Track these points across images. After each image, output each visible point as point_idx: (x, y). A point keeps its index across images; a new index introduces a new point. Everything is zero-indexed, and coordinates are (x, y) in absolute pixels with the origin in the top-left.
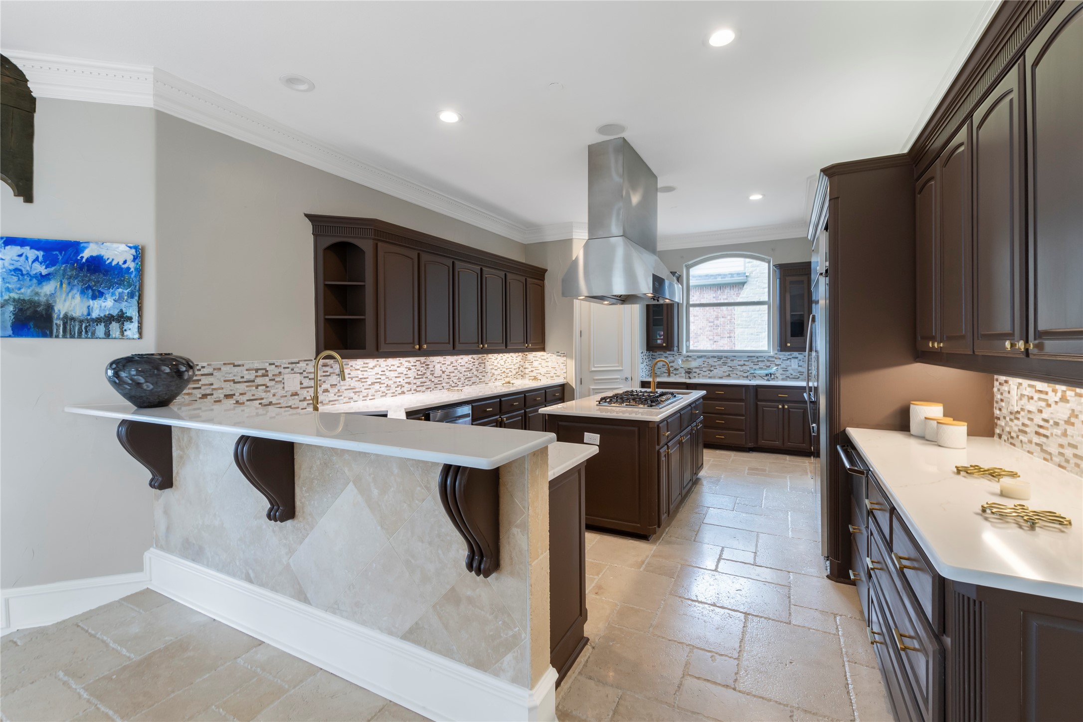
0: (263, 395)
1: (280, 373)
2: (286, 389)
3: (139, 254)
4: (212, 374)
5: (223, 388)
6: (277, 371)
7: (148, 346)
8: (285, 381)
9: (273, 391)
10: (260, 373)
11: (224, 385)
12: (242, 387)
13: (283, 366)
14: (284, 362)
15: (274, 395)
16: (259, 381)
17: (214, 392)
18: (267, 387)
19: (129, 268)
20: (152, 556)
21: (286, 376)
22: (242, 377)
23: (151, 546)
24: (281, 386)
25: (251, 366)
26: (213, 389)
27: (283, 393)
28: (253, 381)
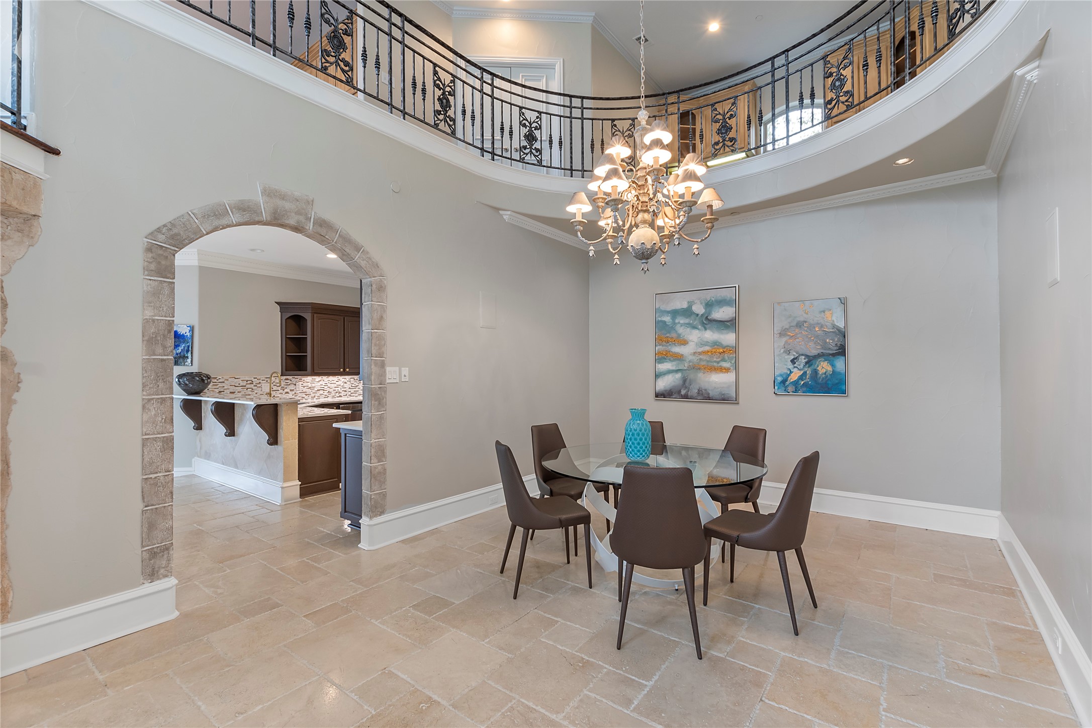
0: (250, 393)
1: (260, 383)
2: (263, 391)
3: (192, 329)
4: (224, 382)
5: (229, 389)
6: (258, 382)
7: (194, 369)
8: (263, 387)
9: (256, 392)
10: (249, 382)
11: (229, 387)
12: (239, 389)
13: (261, 379)
14: (263, 377)
15: (256, 394)
16: (248, 386)
17: (225, 390)
18: (253, 389)
19: (187, 336)
20: (196, 460)
21: (263, 384)
22: (239, 384)
23: (195, 456)
24: (260, 389)
25: (244, 379)
26: (224, 389)
27: (262, 393)
28: (245, 386)
